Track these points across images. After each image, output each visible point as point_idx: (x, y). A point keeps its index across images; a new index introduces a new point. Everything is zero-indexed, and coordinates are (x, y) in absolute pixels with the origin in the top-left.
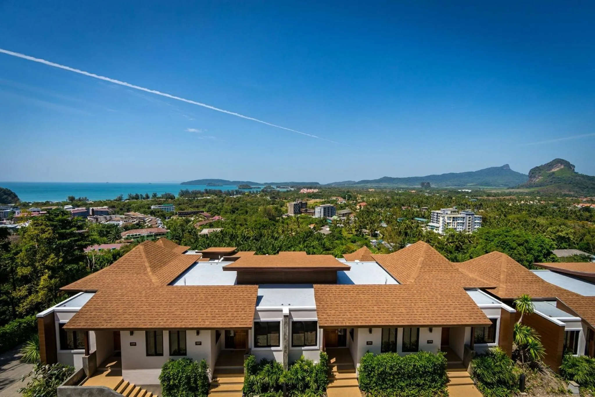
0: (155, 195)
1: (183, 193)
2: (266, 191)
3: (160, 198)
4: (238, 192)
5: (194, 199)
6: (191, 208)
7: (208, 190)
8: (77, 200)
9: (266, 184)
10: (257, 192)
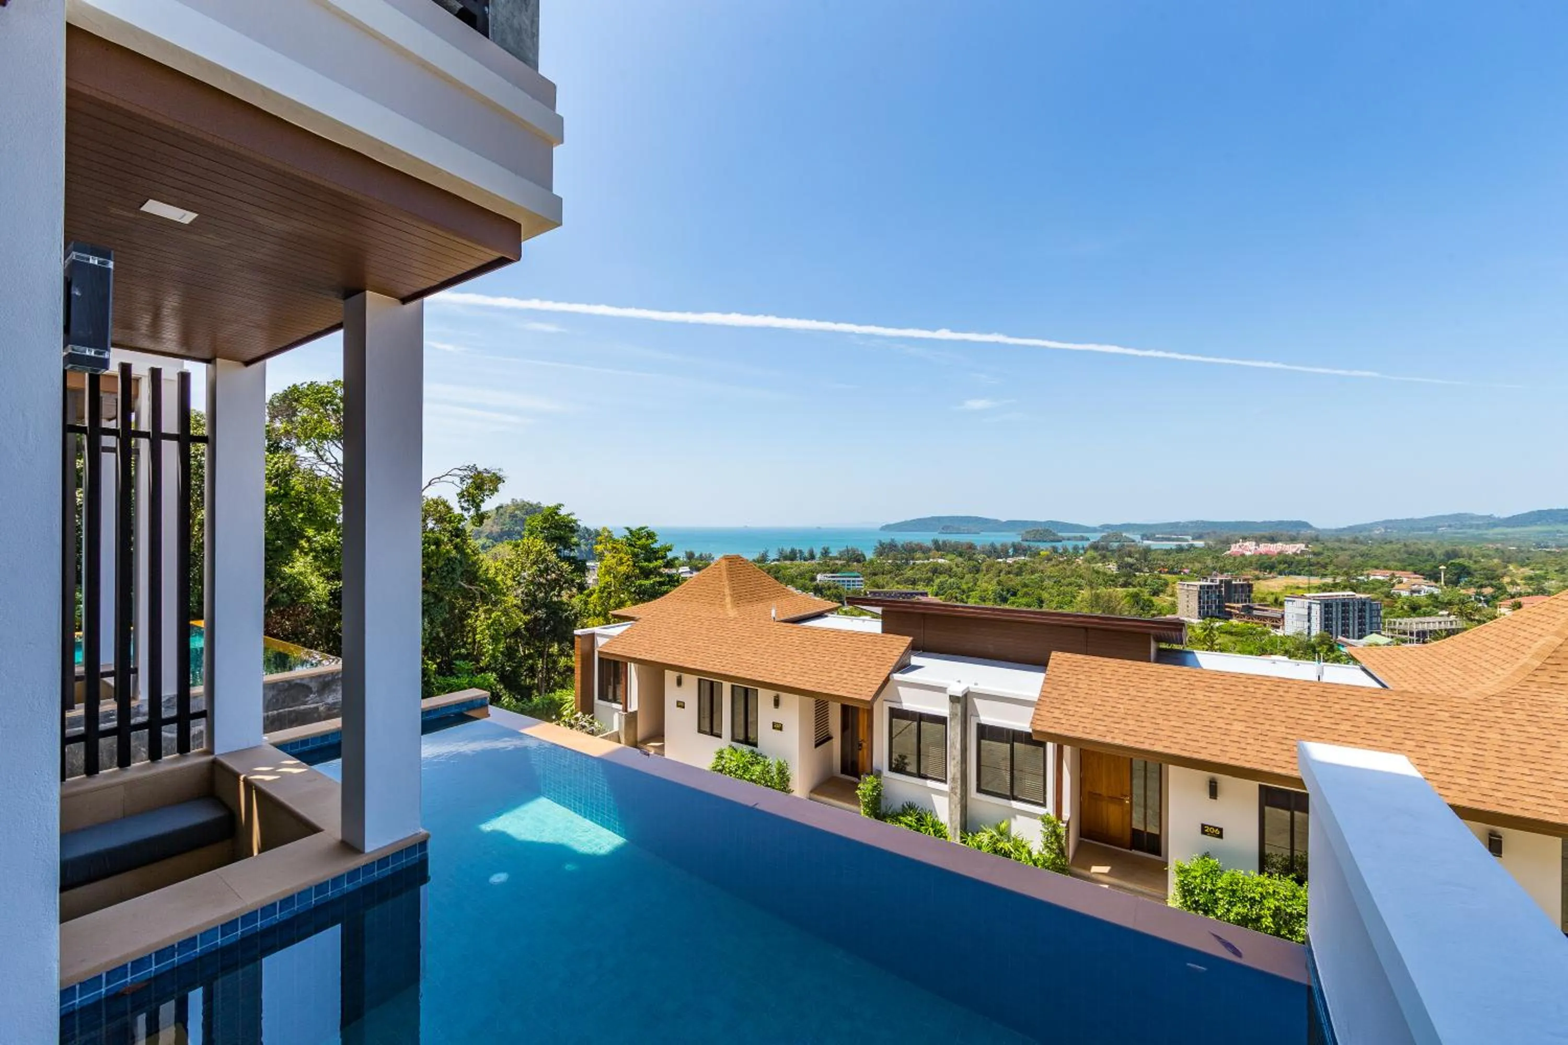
0: (826, 553)
1: (884, 549)
2: (1105, 548)
3: (836, 558)
4: (1018, 550)
5: (907, 564)
6: (898, 583)
7: (940, 543)
8: (697, 559)
9: (1105, 527)
10: (1076, 548)
